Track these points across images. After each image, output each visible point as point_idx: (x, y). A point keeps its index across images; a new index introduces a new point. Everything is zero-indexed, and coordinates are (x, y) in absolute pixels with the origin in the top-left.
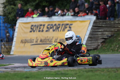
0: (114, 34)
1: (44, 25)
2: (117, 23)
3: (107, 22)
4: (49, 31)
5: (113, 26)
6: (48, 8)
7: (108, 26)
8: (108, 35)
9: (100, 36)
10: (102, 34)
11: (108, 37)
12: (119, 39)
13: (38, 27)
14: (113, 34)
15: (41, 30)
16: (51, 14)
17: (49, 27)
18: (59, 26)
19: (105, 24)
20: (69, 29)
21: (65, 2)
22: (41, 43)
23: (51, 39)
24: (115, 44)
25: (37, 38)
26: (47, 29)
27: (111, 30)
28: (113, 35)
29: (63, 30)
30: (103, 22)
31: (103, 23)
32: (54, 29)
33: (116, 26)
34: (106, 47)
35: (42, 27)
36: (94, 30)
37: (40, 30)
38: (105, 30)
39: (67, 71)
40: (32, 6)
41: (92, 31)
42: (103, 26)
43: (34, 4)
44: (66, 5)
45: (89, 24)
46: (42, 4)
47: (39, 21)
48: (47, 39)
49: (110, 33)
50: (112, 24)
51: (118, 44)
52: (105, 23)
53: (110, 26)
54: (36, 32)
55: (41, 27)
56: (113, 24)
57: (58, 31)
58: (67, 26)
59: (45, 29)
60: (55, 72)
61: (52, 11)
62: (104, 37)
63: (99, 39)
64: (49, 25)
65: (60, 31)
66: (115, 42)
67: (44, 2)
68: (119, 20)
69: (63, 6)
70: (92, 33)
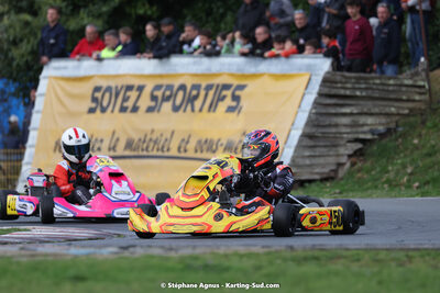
0: (397, 126)
1: (141, 89)
2: (407, 86)
3: (371, 82)
4: (159, 111)
5: (392, 96)
6: (157, 27)
7: (377, 95)
8: (374, 127)
9: (344, 130)
10: (355, 125)
11: (376, 137)
12: (414, 145)
13: (117, 95)
14: (393, 126)
15: (130, 104)
17: (159, 94)
18: (194, 93)
19: (366, 89)
20: (234, 104)
21: (219, 4)
22: (127, 153)
23: (166, 140)
24: (399, 161)
25: (114, 133)
26: (153, 104)
27: (387, 110)
28: (395, 130)
29: (211, 106)
30: (358, 80)
31: (357, 86)
32: (178, 102)
33: (404, 97)
34: (368, 172)
35: (133, 95)
36: (324, 111)
37: (125, 104)
38: (365, 110)
39: (226, 256)
40: (99, 16)
41: (316, 114)
42: (358, 93)
43: (105, 9)
44: (223, 16)
45: (306, 88)
46: (133, 11)
47: (121, 72)
48: (151, 140)
49: (383, 120)
50: (391, 88)
51: (413, 160)
52: (363, 86)
53: (383, 95)
54: (112, 111)
55: (128, 93)
56: (395, 88)
57: (193, 110)
58: (224, 93)
59: (145, 102)
60: (182, 259)
61: (169, 36)
62: (362, 136)
63: (342, 142)
64: (158, 87)
65: (201, 110)
66: (402, 155)
67: (140, 4)
68: (417, 74)
69: (210, 19)
70: (317, 119)
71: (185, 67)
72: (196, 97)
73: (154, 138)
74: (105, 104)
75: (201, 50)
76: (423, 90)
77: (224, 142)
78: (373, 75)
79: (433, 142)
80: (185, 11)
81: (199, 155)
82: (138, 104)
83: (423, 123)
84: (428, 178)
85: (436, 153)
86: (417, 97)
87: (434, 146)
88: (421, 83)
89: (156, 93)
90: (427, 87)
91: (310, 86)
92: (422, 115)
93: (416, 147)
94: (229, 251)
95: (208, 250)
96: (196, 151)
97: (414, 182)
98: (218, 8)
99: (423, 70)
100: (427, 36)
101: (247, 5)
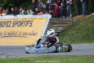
0: (66, 29)
1: (11, 22)
2: (67, 20)
3: (60, 20)
4: (15, 26)
5: (64, 23)
7: (61, 23)
8: (60, 30)
10: (56, 29)
11: (61, 32)
12: (69, 33)
13: (6, 23)
14: (65, 29)
15: (8, 25)
16: (16, 13)
17: (15, 23)
18: (22, 23)
19: (59, 21)
20: (31, 25)
21: (27, 3)
22: (8, 36)
23: (16, 33)
24: (66, 37)
25: (5, 31)
26: (13, 25)
27: (63, 26)
28: (65, 30)
29: (26, 25)
30: (57, 19)
31: (57, 21)
32: (19, 25)
33: (67, 23)
35: (9, 23)
36: (50, 26)
37: (7, 25)
38: (59, 26)
39: (29, 57)
40: (2, 6)
41: (48, 27)
42: (57, 22)
43: (3, 5)
44: (28, 6)
45: (46, 21)
46: (9, 5)
47: (6, 18)
49: (62, 28)
50: (64, 21)
51: (69, 36)
52: (58, 21)
53: (62, 22)
54: (5, 27)
55: (8, 23)
56: (65, 21)
57: (22, 26)
58: (29, 22)
59: (12, 25)
60: (20, 58)
62: (58, 32)
64: (14, 21)
65: (24, 26)
66: (67, 35)
67: (10, 3)
68: (70, 18)
69: (25, 7)
70: (48, 28)
71: (20, 17)
72: (23, 23)
73: (14, 32)
74: (3, 25)
75: (23, 13)
76: (71, 21)
77: (29, 33)
78: (60, 18)
79: (73, 33)
80: (20, 5)
81: (23, 36)
82: (10, 25)
83: (71, 28)
84: (72, 40)
85: (74, 35)
86: (70, 23)
87: (73, 34)
88: (71, 20)
89: (14, 23)
90: (72, 21)
91: (47, 21)
92: (71, 27)
93: (70, 34)
94: (30, 56)
95: (25, 56)
96: (23, 35)
97: (69, 41)
98: (27, 4)
99: (71, 17)
100: (72, 10)
101: (33, 3)
